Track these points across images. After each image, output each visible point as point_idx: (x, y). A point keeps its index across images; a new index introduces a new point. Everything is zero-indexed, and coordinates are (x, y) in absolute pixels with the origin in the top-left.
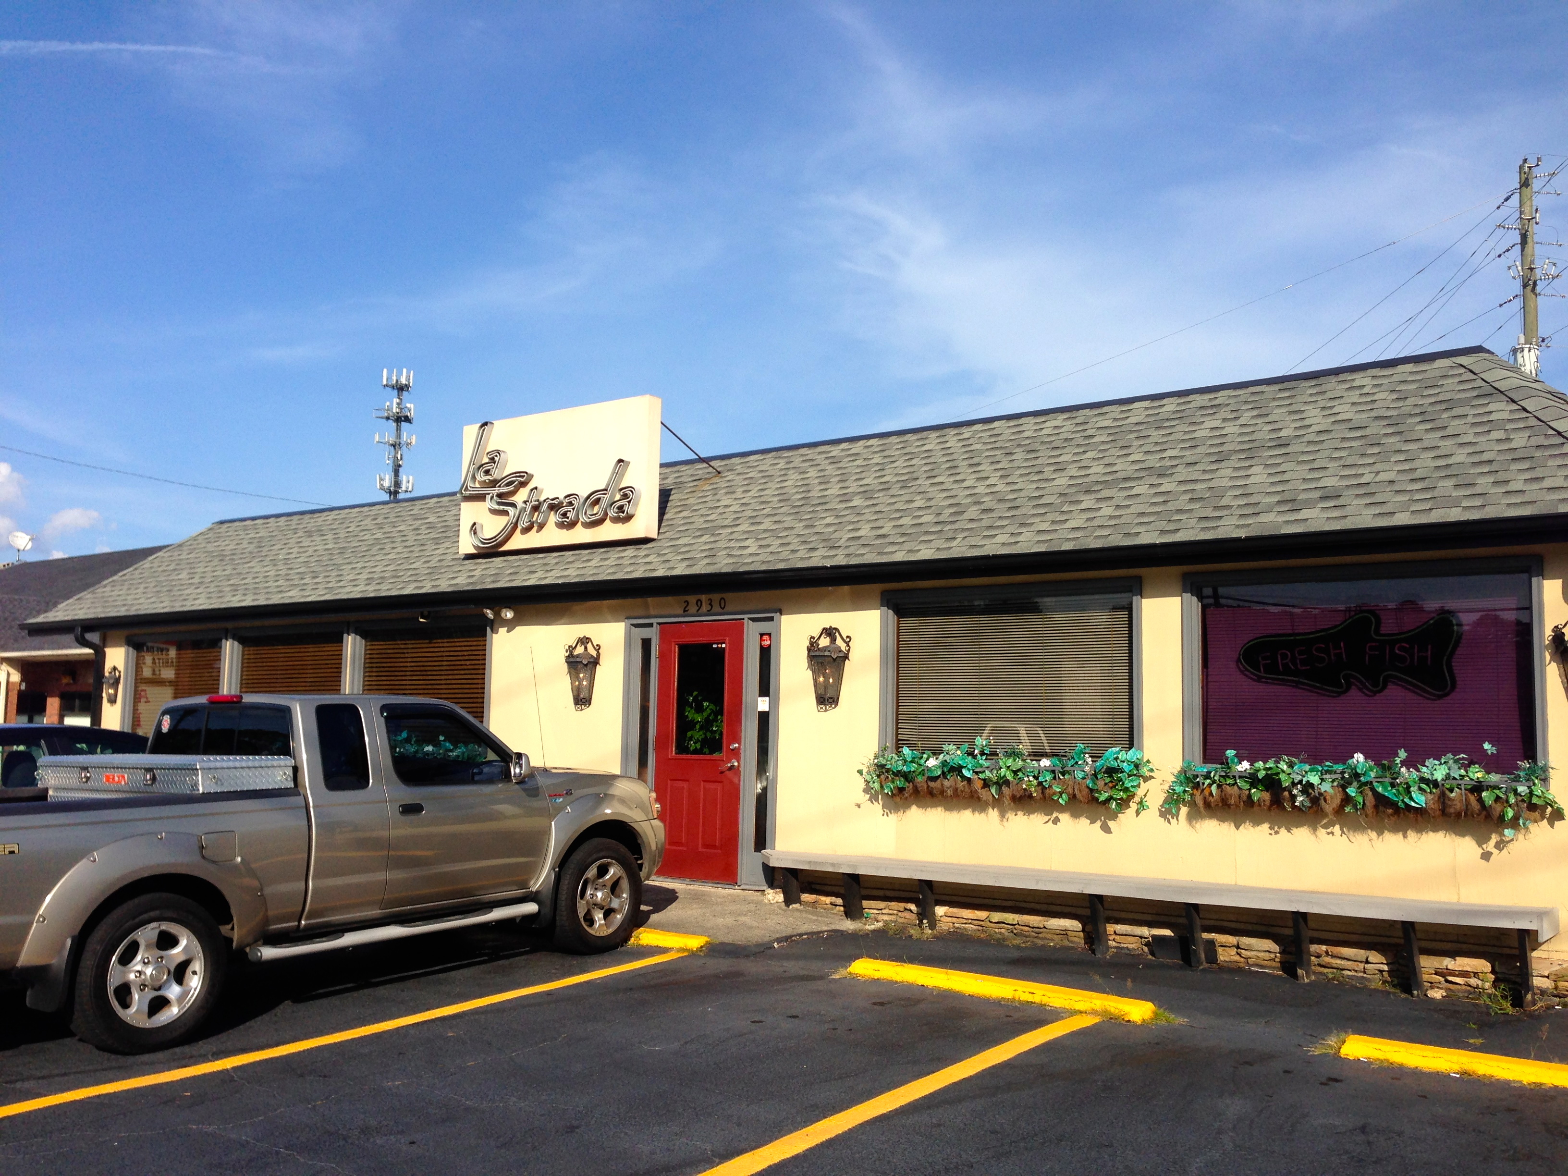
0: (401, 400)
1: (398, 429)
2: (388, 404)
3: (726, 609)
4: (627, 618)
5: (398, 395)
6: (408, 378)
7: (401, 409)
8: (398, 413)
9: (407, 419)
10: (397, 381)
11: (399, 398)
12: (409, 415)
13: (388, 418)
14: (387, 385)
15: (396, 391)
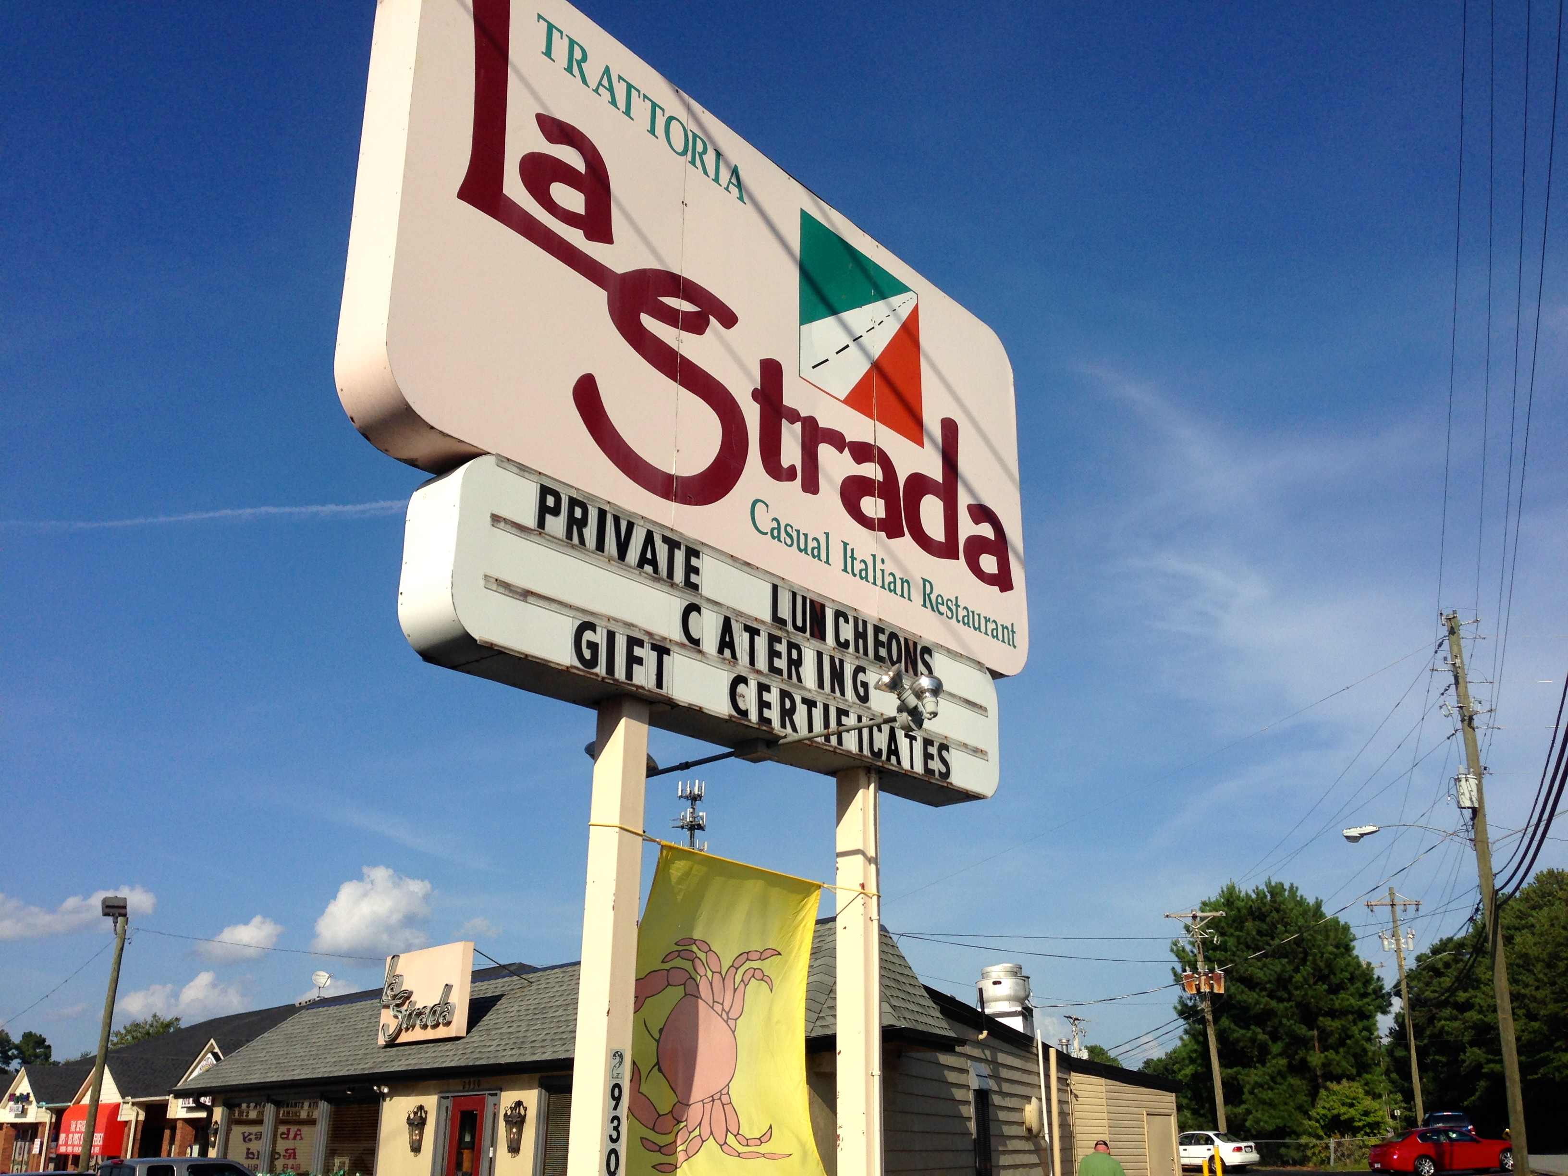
0: (694, 809)
1: (692, 836)
2: (683, 813)
3: (481, 1087)
4: (440, 1092)
5: (692, 805)
6: (700, 788)
7: (694, 818)
8: (691, 822)
9: (700, 827)
10: (691, 792)
11: (692, 808)
12: (701, 822)
13: (683, 827)
14: (681, 797)
15: (690, 801)
